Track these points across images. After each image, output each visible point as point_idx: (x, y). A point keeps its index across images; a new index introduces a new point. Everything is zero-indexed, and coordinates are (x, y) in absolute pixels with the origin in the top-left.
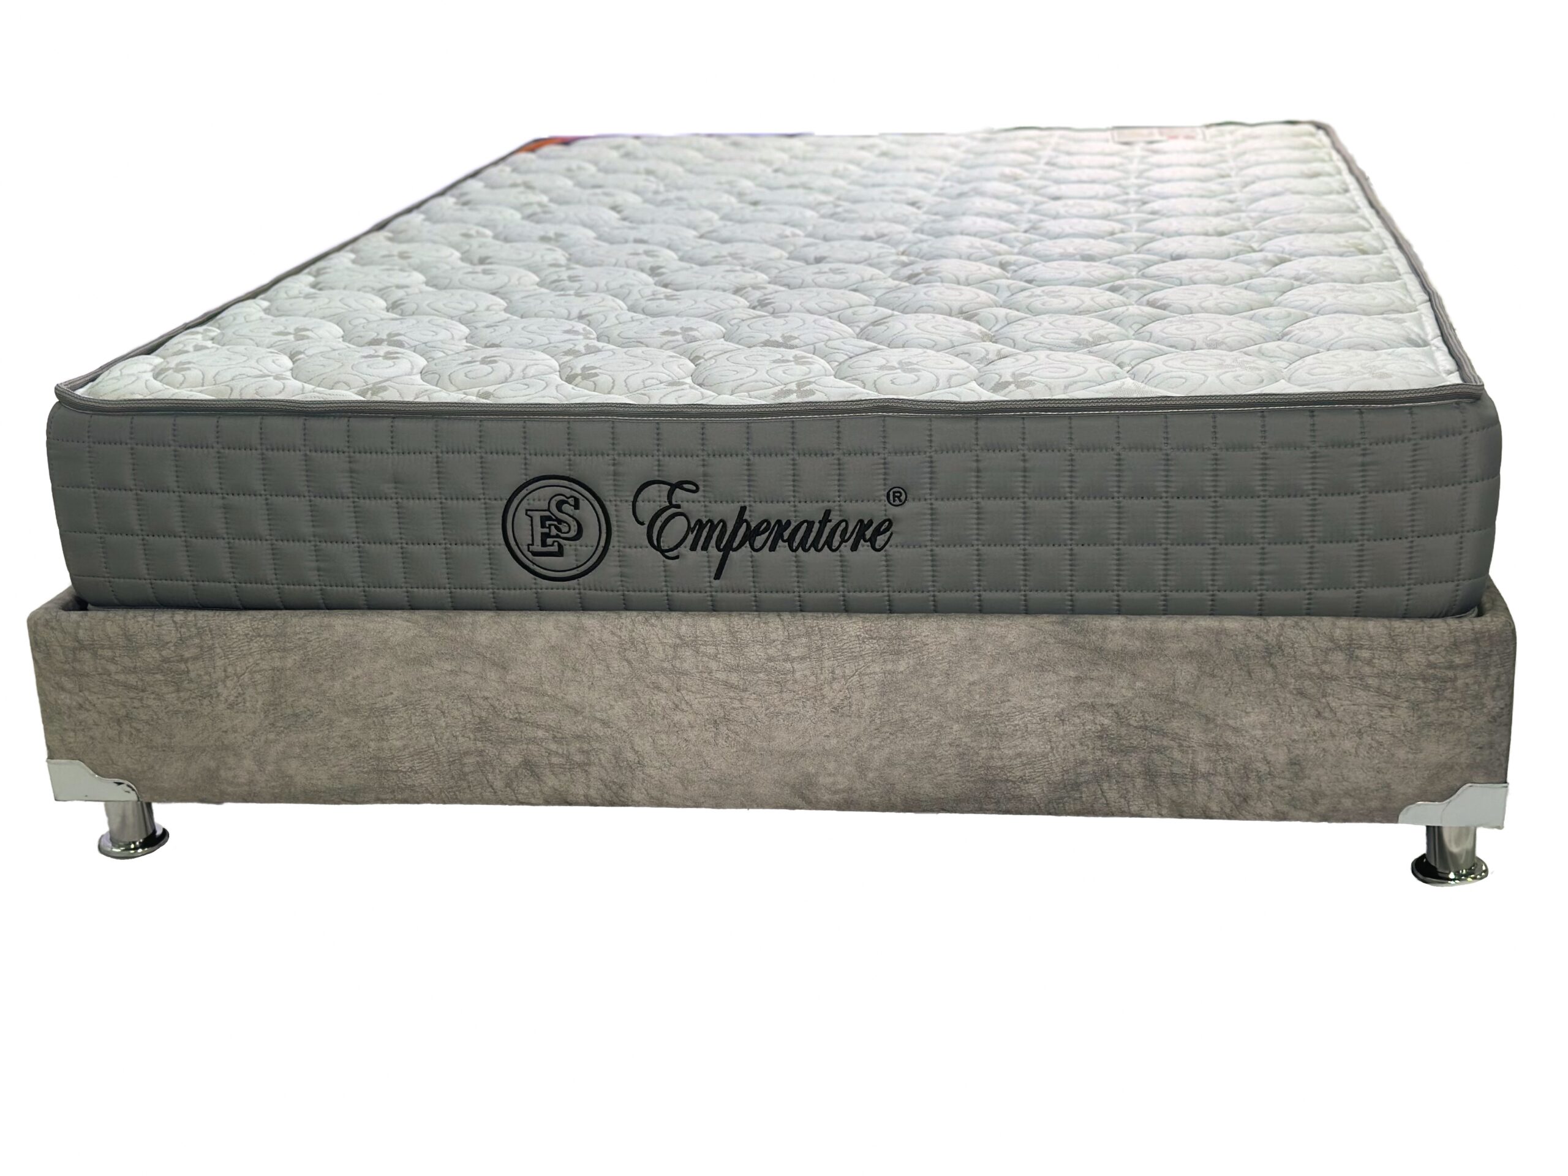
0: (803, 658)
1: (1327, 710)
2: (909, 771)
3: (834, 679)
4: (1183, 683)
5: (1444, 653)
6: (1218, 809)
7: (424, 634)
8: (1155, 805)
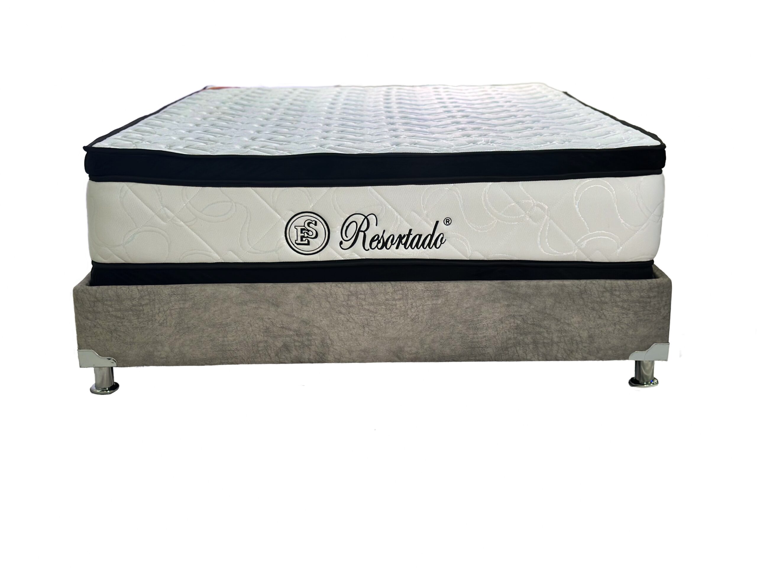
0: (400, 299)
1: (603, 316)
2: (441, 344)
3: (412, 307)
4: (549, 306)
5: (646, 292)
6: (561, 357)
7: (244, 292)
8: (537, 356)
